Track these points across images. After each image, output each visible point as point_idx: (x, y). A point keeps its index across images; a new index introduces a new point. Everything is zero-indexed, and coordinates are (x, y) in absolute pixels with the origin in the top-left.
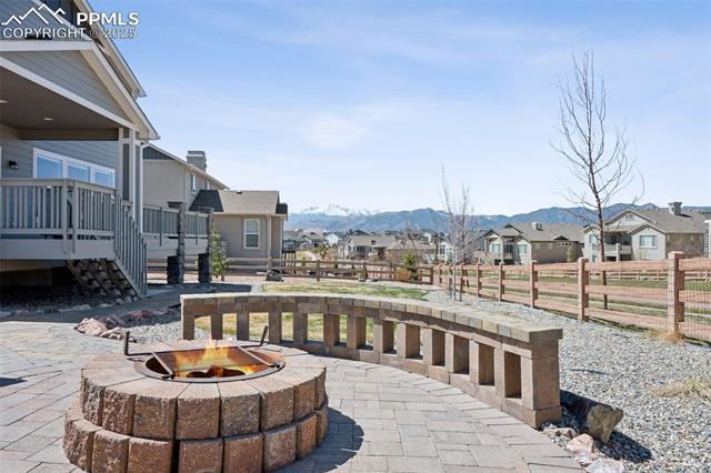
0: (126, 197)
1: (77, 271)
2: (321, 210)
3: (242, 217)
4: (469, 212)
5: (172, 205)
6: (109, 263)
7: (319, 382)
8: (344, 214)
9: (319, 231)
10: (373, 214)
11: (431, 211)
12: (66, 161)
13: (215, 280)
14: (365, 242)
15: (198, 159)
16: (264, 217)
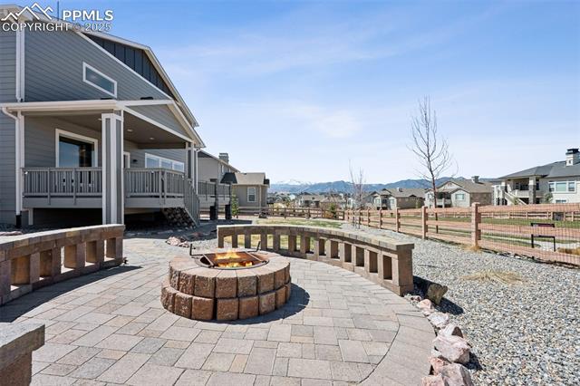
0: (190, 177)
1: (166, 213)
2: (285, 183)
3: (247, 186)
4: (363, 183)
5: (212, 180)
6: (181, 210)
7: (286, 270)
9: (285, 193)
12: (161, 159)
13: (234, 218)
14: (309, 198)
15: (225, 157)
16: (257, 186)
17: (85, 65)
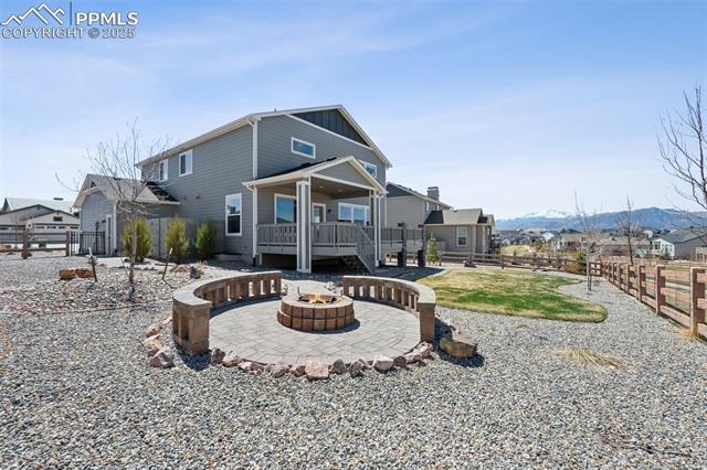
2: (541, 215)
3: (456, 226)
5: (400, 225)
8: (563, 217)
9: (537, 230)
10: (591, 215)
11: (656, 210)
12: (353, 206)
13: (427, 265)
14: (577, 238)
15: (434, 193)
16: (469, 226)
17: (293, 139)
